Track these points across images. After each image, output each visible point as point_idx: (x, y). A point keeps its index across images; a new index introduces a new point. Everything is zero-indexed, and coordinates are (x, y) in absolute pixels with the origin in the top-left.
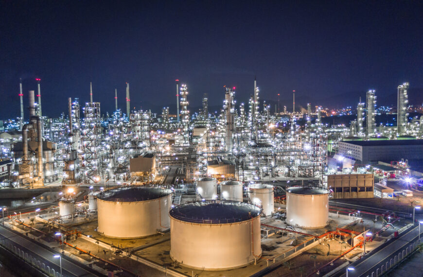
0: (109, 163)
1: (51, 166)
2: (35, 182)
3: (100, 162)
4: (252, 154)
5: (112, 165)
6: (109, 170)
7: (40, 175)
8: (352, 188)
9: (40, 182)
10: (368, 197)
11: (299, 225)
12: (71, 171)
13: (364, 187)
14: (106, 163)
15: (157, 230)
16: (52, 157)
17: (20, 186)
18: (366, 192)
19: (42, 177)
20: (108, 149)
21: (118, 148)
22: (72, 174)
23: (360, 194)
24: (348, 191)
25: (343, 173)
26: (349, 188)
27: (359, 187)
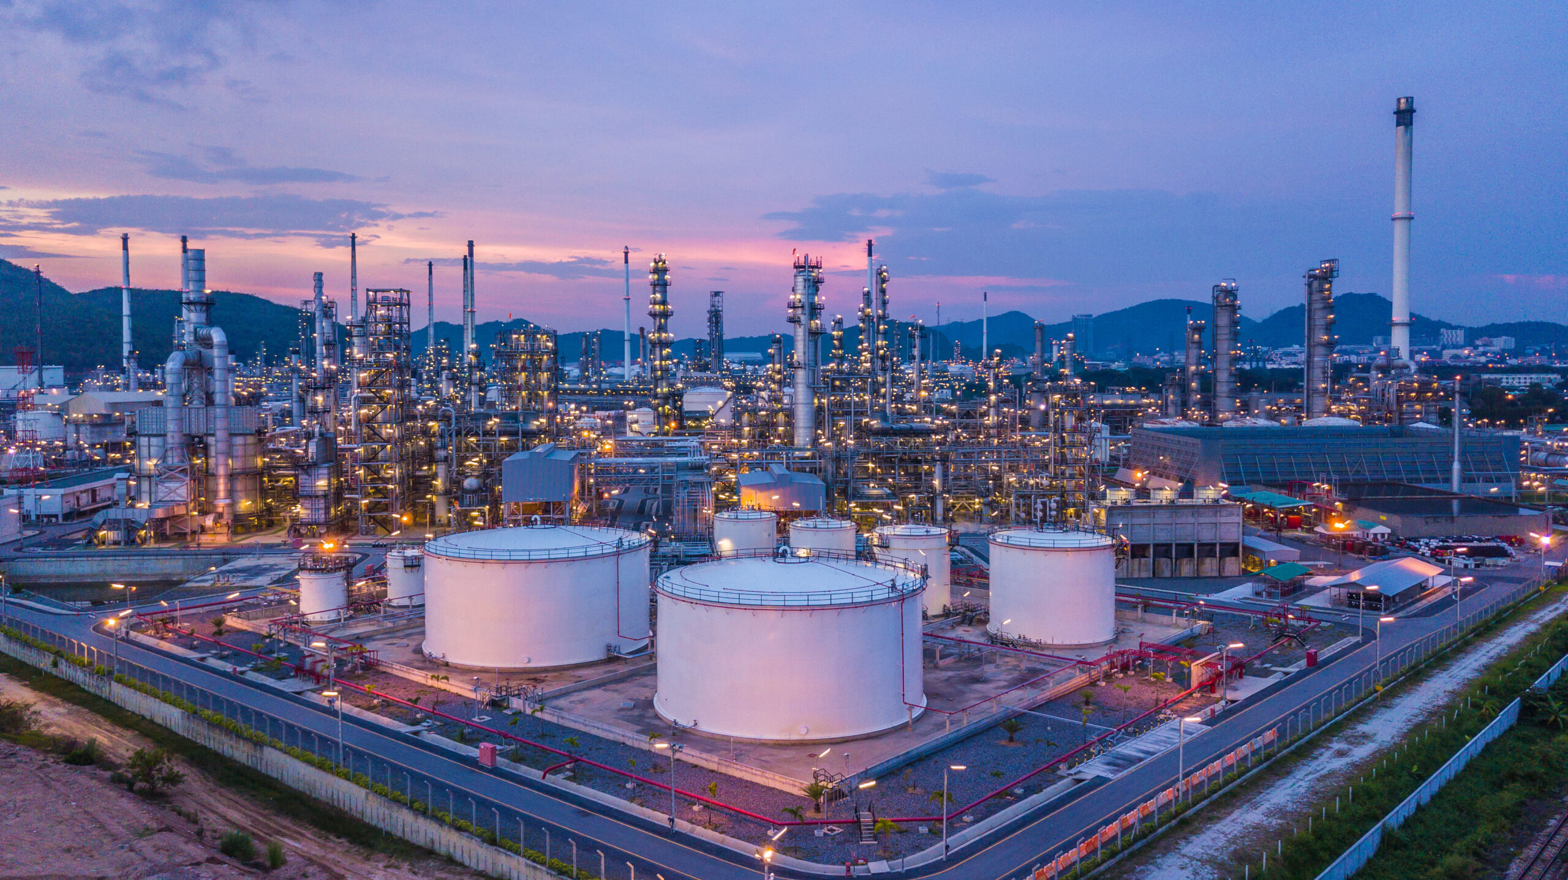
0: (435, 476)
1: (250, 483)
2: (203, 530)
3: (408, 474)
5: (444, 483)
6: (434, 499)
7: (220, 510)
8: (1177, 545)
9: (219, 530)
10: (1226, 574)
11: (1028, 637)
12: (317, 497)
13: (1215, 545)
14: (426, 477)
15: (609, 648)
16: (255, 456)
17: (156, 542)
18: (1220, 558)
19: (226, 516)
20: (434, 433)
21: (463, 433)
22: (323, 506)
23: (1203, 563)
24: (1167, 555)
25: (1154, 503)
26: (1171, 545)
27: (1200, 545)
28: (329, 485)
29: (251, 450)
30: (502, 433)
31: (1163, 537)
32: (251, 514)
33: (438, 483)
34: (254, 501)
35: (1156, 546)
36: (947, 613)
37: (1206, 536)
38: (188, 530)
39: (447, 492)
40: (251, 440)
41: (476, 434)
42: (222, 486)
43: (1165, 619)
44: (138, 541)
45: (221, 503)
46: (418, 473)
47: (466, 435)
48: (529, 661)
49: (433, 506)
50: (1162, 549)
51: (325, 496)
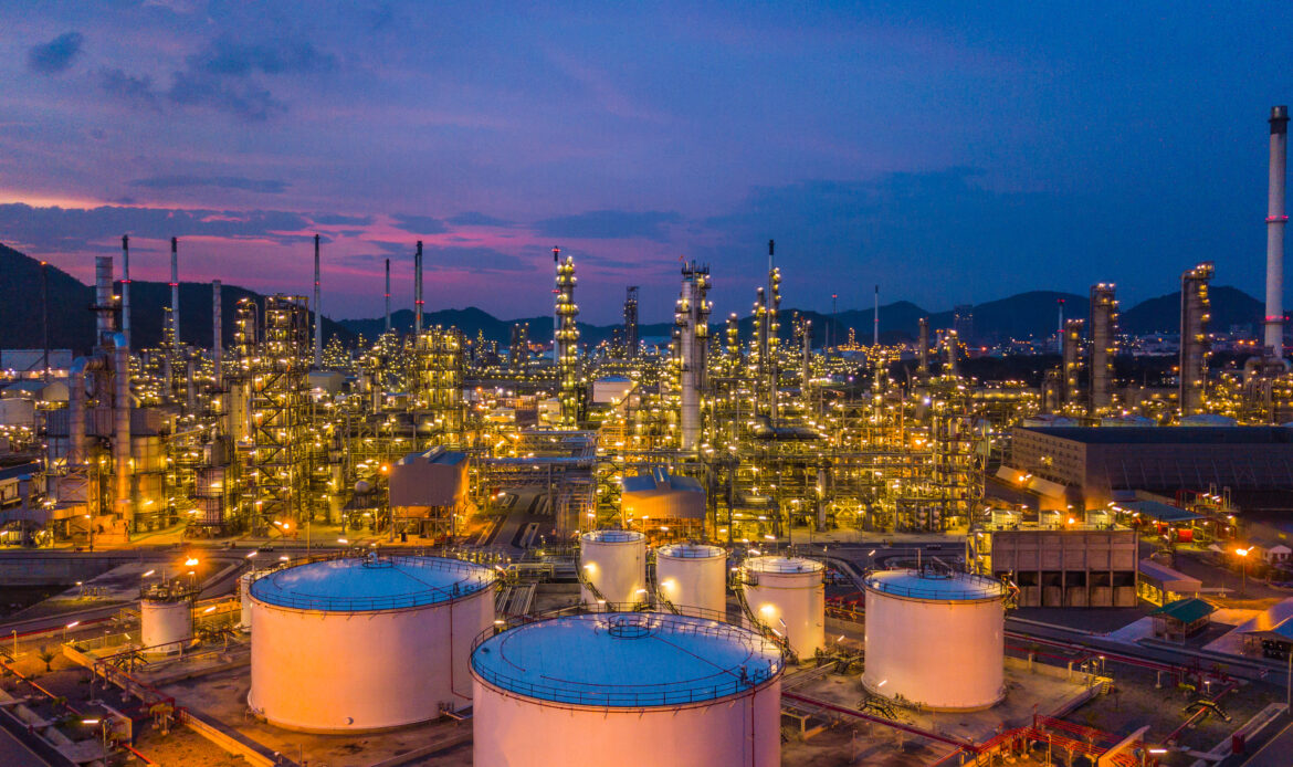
0: (329, 477)
1: (155, 483)
2: (101, 529)
3: (304, 474)
4: (759, 459)
5: (339, 484)
6: (330, 499)
7: (120, 510)
8: (1067, 572)
9: (116, 531)
10: (1121, 605)
11: (906, 697)
12: (212, 498)
13: (1108, 573)
14: (322, 477)
15: (441, 706)
16: (159, 455)
17: (56, 542)
18: (1114, 587)
19: (125, 517)
20: (329, 435)
21: (360, 434)
22: (217, 507)
23: (1095, 592)
24: (1057, 583)
25: (1043, 528)
26: (1060, 573)
27: (1093, 573)
28: (224, 487)
29: (155, 450)
30: (397, 435)
31: (1052, 564)
32: (153, 513)
33: (333, 484)
34: (156, 500)
35: (1044, 573)
36: (820, 659)
37: (1099, 564)
38: (89, 530)
39: (341, 493)
40: (154, 440)
41: (373, 435)
42: (123, 486)
43: (1059, 671)
44: (37, 541)
45: (122, 504)
46: (315, 474)
47: (363, 436)
48: (352, 721)
49: (327, 507)
50: (1052, 578)
51: (220, 498)
